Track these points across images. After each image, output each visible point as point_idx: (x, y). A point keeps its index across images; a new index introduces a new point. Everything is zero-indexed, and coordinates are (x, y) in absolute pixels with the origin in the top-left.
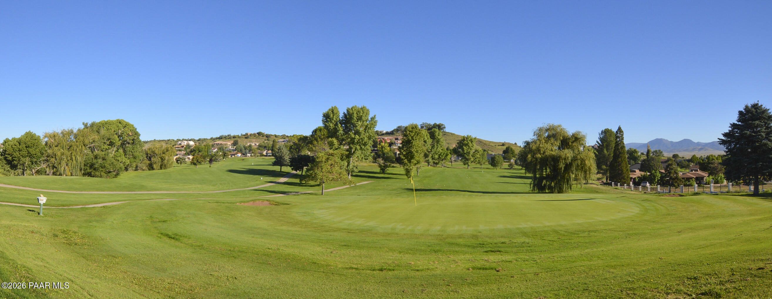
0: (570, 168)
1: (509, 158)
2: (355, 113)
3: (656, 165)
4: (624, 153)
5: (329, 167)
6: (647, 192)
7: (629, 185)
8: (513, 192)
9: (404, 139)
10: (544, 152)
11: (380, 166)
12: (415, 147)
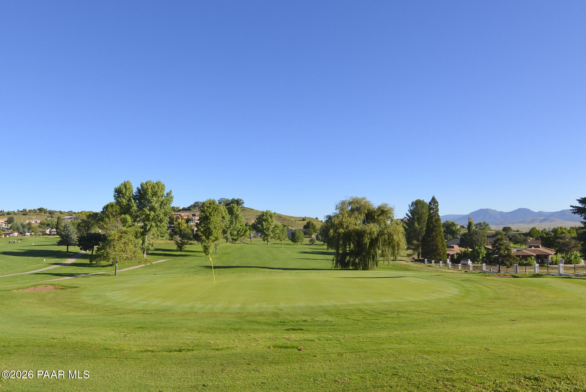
0: (376, 243)
1: (310, 233)
2: (150, 188)
3: (480, 240)
4: (439, 226)
5: (122, 246)
6: (468, 271)
7: (445, 262)
8: (315, 268)
9: (202, 215)
10: (347, 227)
11: (177, 243)
12: (213, 223)
